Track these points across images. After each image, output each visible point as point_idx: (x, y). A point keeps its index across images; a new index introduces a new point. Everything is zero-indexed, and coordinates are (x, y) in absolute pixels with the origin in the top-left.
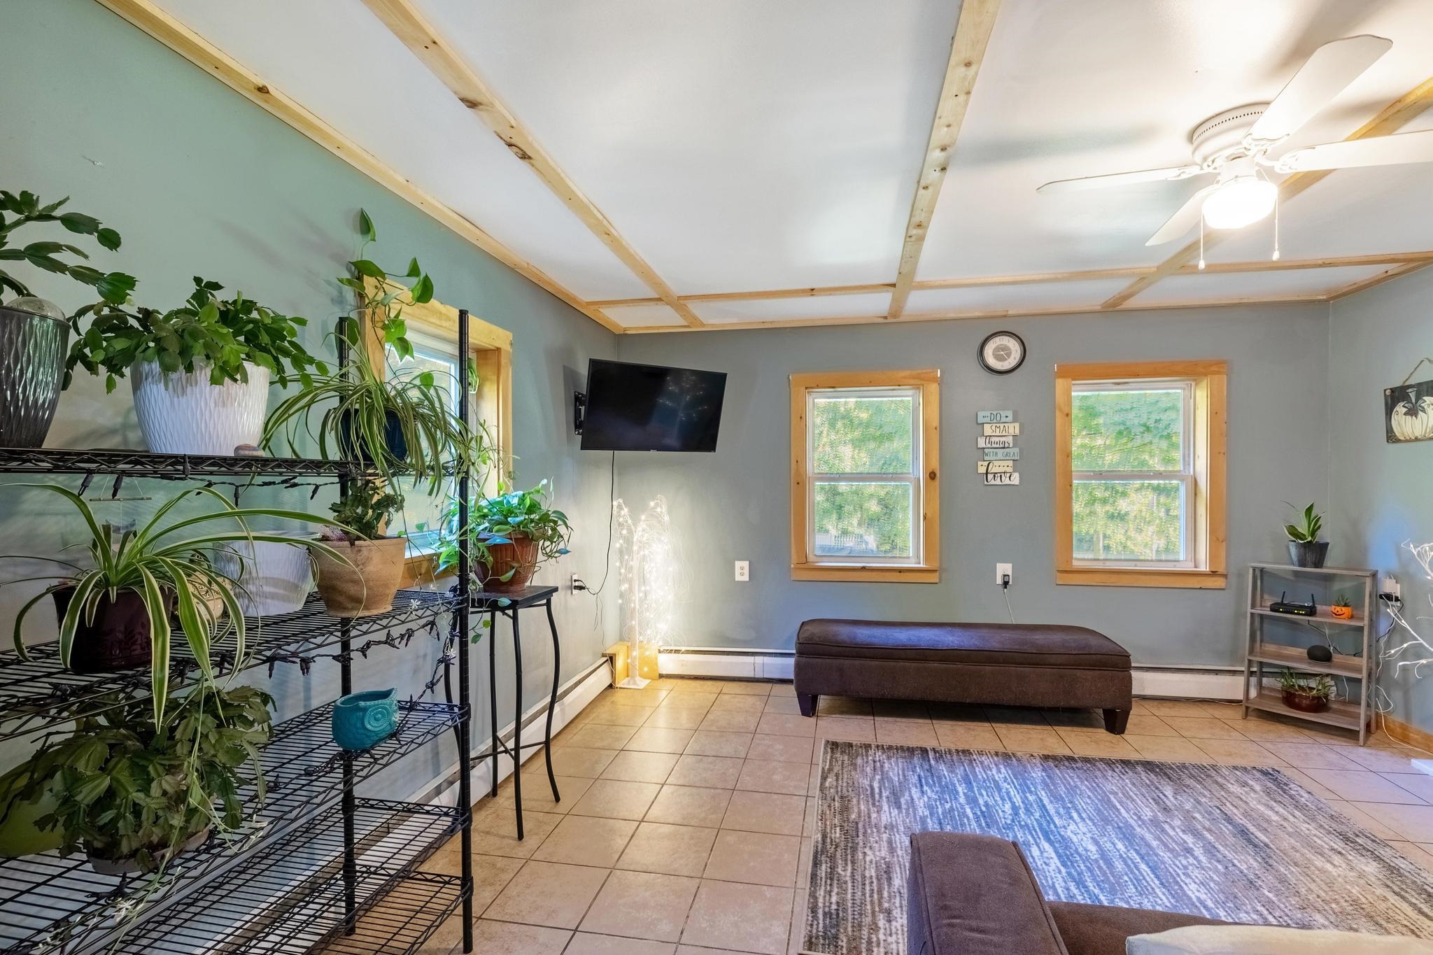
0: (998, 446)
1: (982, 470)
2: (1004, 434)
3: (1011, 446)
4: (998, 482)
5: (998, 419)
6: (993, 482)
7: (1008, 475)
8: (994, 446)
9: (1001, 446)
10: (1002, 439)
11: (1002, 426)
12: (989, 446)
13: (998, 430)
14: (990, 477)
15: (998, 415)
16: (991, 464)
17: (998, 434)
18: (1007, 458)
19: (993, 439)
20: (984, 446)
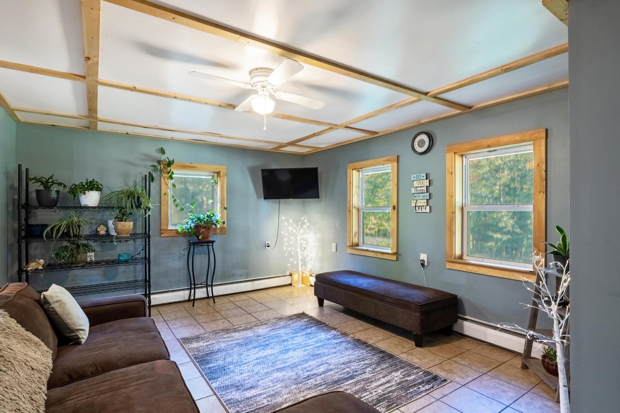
0: (420, 192)
1: (414, 205)
2: (422, 186)
3: (426, 192)
4: (420, 211)
5: (420, 178)
6: (418, 211)
7: (425, 207)
8: (418, 192)
9: (422, 192)
10: (422, 188)
11: (421, 181)
12: (416, 192)
13: (420, 184)
14: (417, 208)
15: (420, 176)
16: (417, 202)
17: (420, 186)
18: (424, 198)
19: (418, 189)
20: (414, 192)
